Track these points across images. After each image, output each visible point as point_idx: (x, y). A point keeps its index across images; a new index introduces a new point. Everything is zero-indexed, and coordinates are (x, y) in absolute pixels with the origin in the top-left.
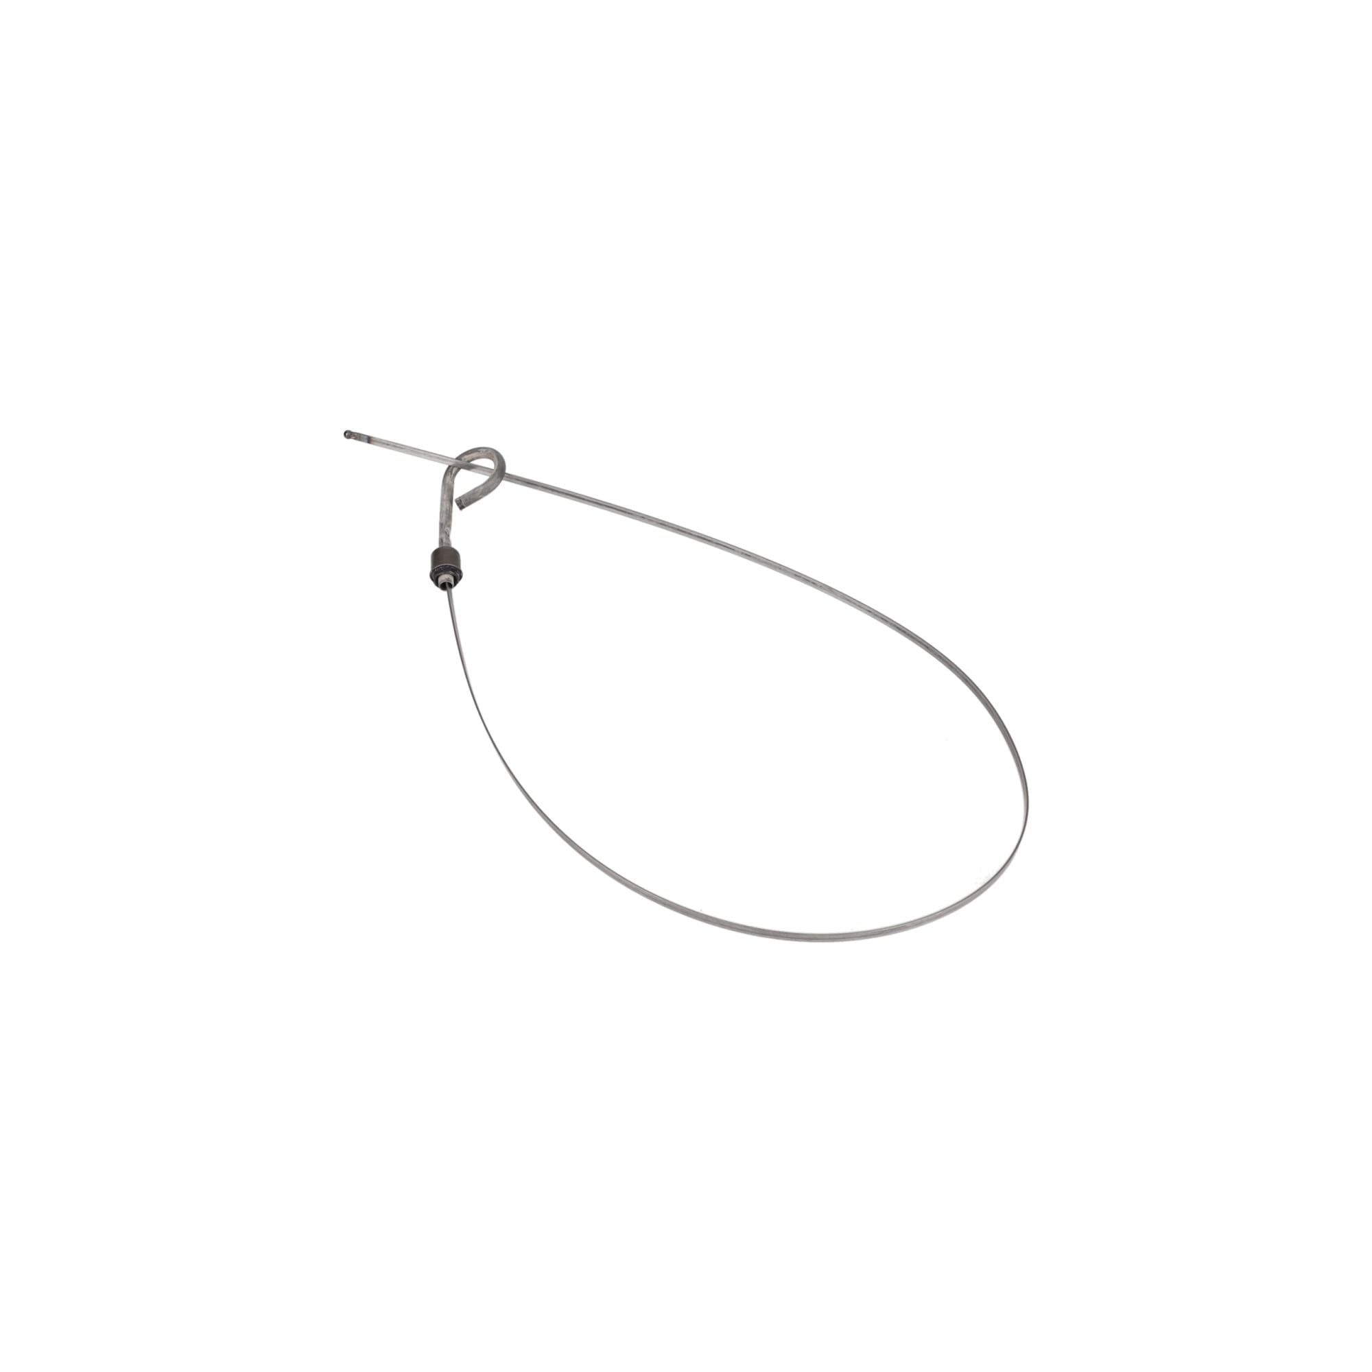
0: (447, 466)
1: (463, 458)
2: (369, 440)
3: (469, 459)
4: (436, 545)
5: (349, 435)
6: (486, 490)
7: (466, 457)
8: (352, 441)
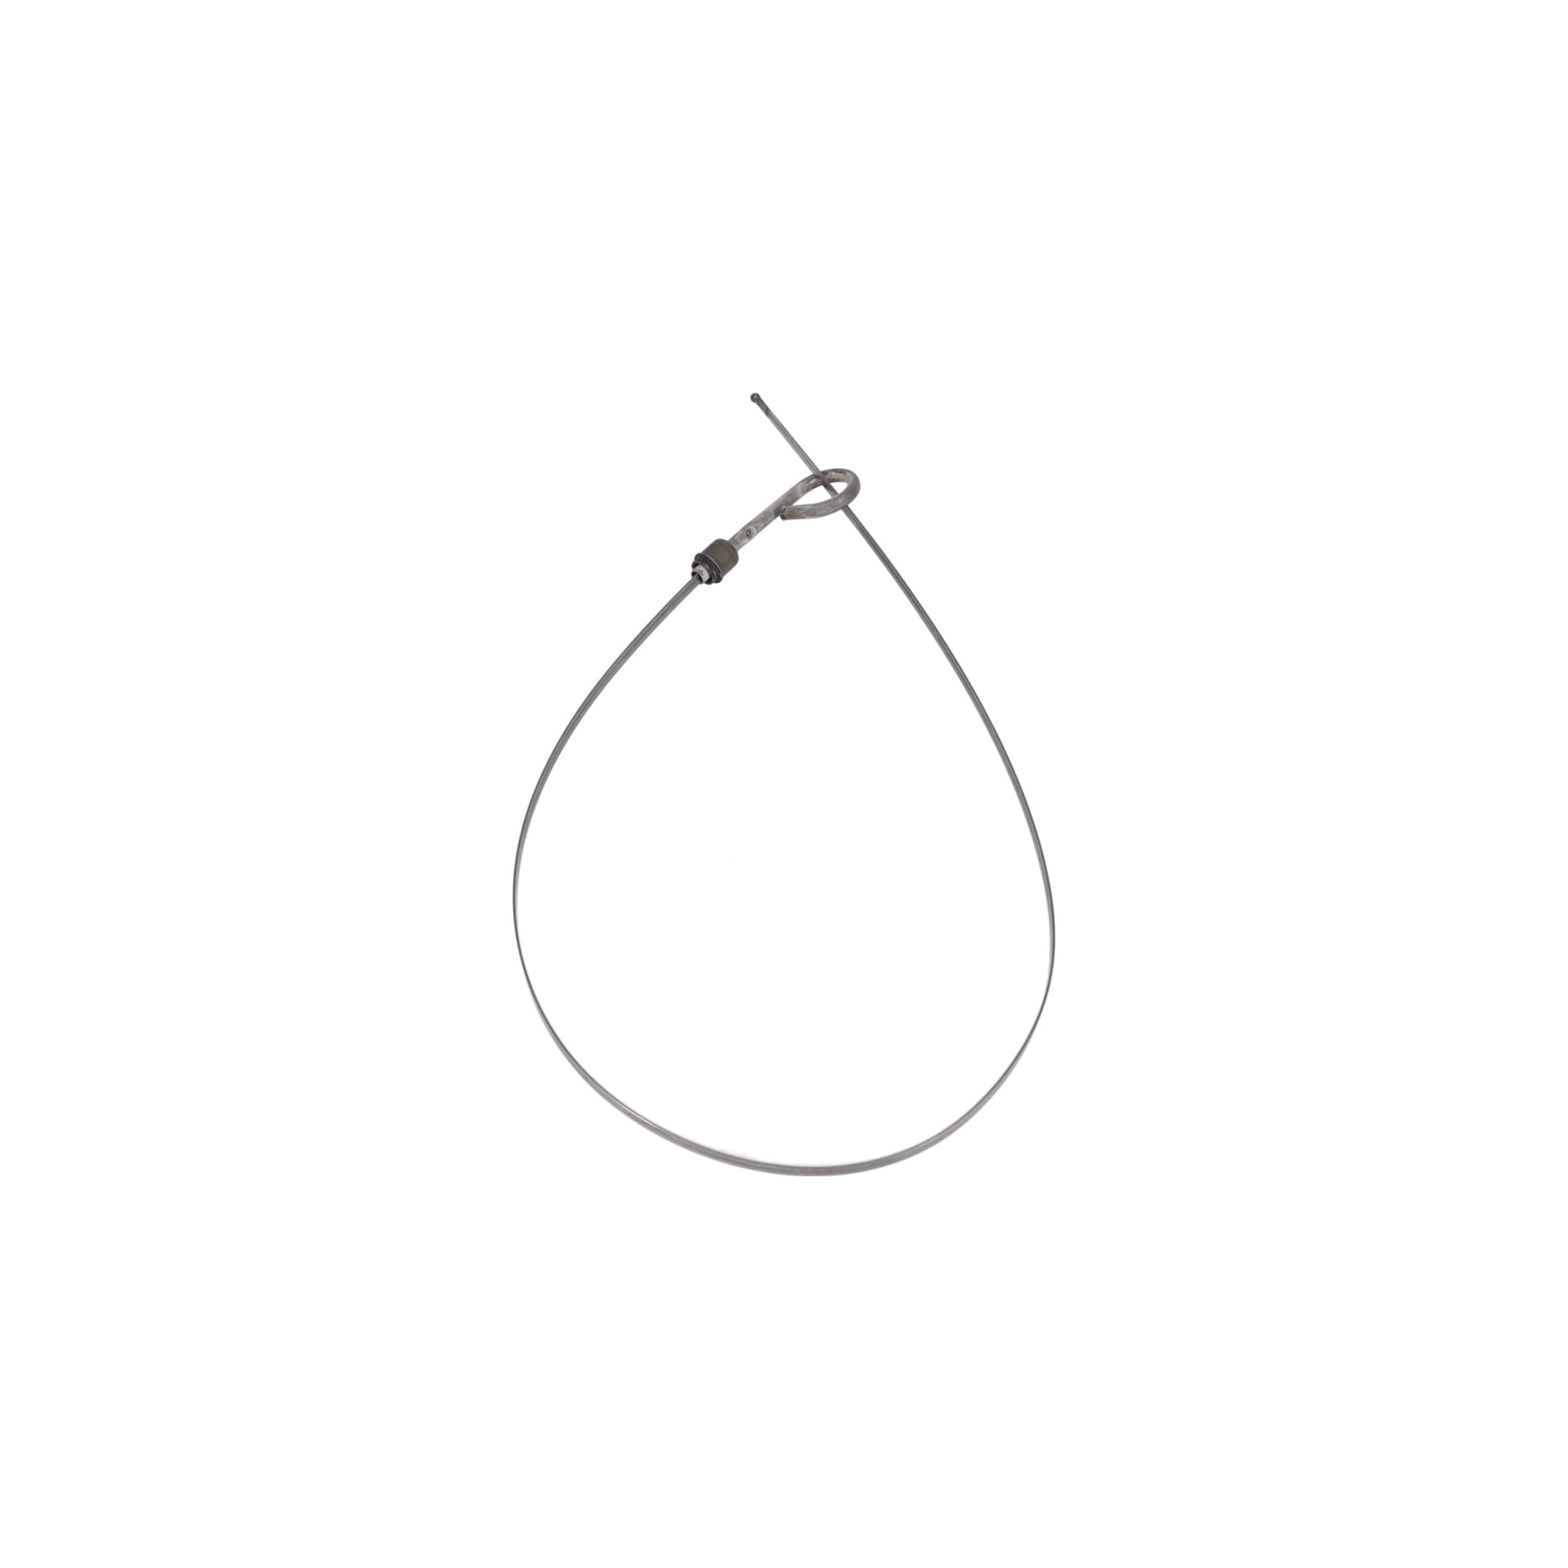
0: (811, 473)
1: (830, 474)
2: (767, 411)
3: (835, 478)
4: (727, 537)
5: (756, 398)
6: (815, 511)
7: (833, 473)
8: (755, 405)
